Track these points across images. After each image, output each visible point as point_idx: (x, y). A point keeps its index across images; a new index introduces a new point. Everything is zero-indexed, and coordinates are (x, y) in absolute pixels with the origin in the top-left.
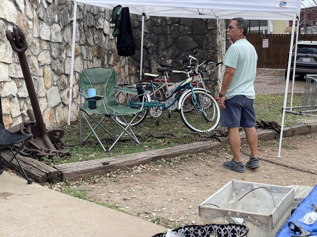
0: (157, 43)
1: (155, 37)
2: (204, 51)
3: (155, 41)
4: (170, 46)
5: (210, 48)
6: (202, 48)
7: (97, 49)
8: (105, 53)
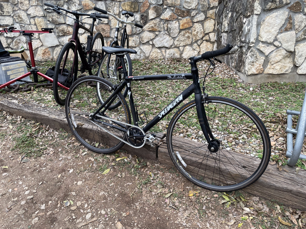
7: (129, 4)
8: (149, 8)
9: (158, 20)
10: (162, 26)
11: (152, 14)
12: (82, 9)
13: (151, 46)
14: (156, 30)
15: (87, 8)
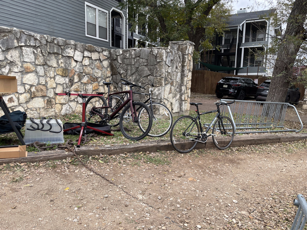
0: (126, 71)
1: (125, 67)
2: (154, 77)
3: (125, 69)
4: (134, 73)
5: (158, 75)
6: (153, 75)
7: (62, 70)
8: (75, 74)
9: (80, 83)
10: (82, 88)
11: (76, 79)
12: (23, 71)
13: (76, 102)
14: (79, 90)
15: (28, 71)
